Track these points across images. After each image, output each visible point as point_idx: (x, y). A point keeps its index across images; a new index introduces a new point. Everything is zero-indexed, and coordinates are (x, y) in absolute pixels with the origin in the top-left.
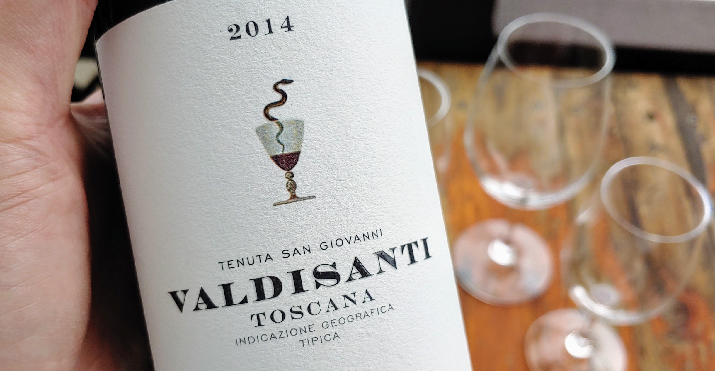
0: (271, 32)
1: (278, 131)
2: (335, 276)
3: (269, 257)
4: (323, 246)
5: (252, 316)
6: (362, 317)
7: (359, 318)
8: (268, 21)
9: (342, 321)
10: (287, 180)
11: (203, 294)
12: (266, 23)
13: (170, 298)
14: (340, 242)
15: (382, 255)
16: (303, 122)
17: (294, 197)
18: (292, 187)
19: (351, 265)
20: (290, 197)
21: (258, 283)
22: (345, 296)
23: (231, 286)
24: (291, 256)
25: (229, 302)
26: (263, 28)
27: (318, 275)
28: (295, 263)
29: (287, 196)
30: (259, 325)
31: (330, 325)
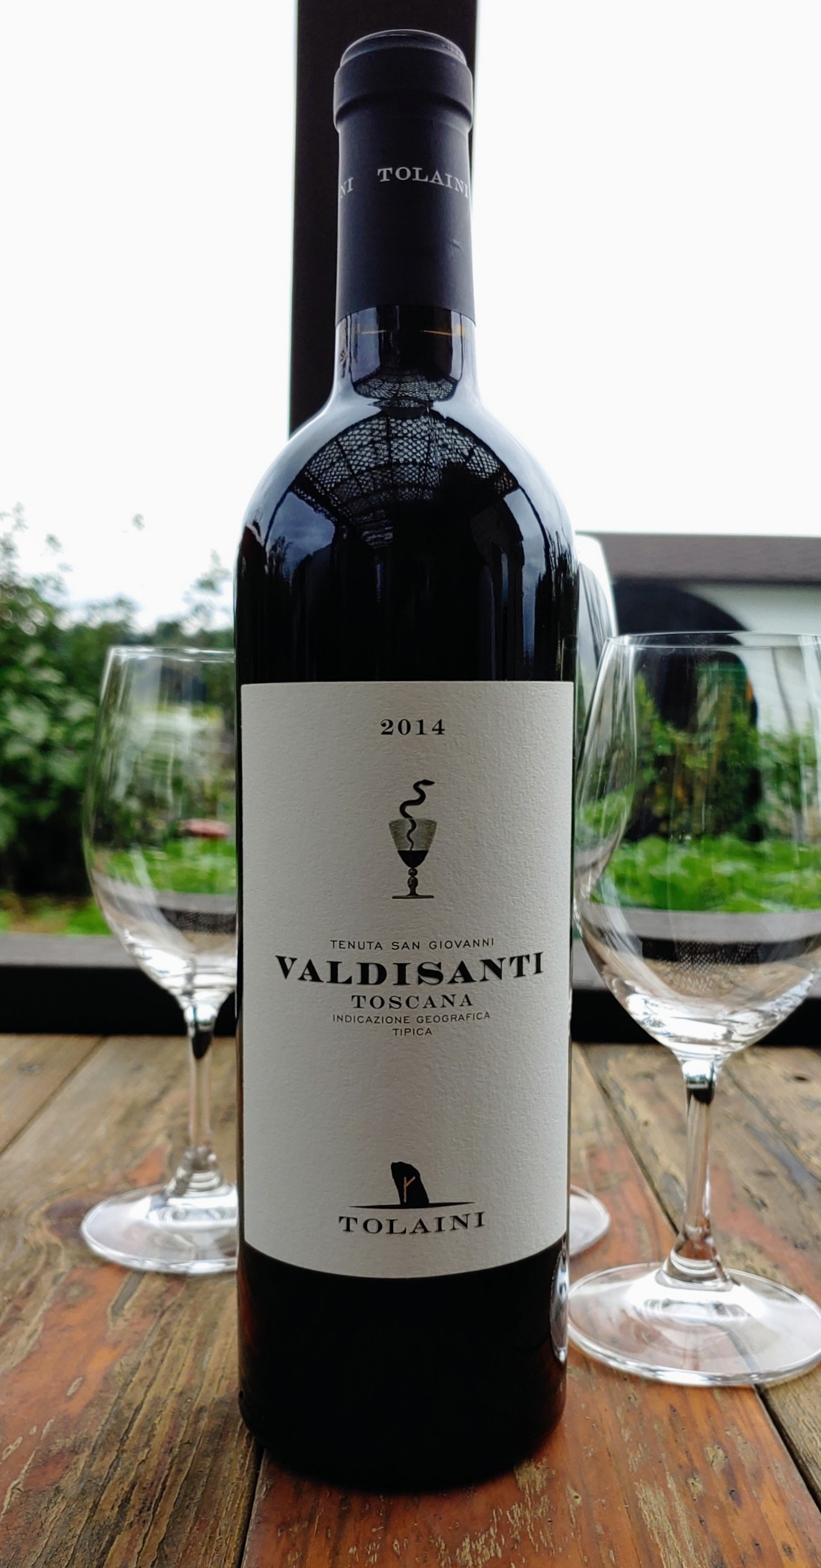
0: (421, 733)
1: (410, 828)
2: (439, 976)
3: (379, 946)
4: (433, 946)
5: (353, 997)
6: (457, 1019)
7: (453, 1020)
8: (421, 722)
9: (437, 1019)
10: (410, 876)
11: (310, 966)
12: (419, 723)
13: (277, 961)
14: (449, 944)
15: (488, 963)
16: (436, 823)
17: (413, 894)
18: (413, 883)
19: (456, 968)
20: (409, 893)
21: (365, 968)
22: (445, 997)
23: (339, 965)
24: (400, 949)
25: (334, 979)
26: (415, 728)
27: (422, 971)
28: (402, 957)
29: (408, 891)
30: (359, 1006)
31: (425, 1020)
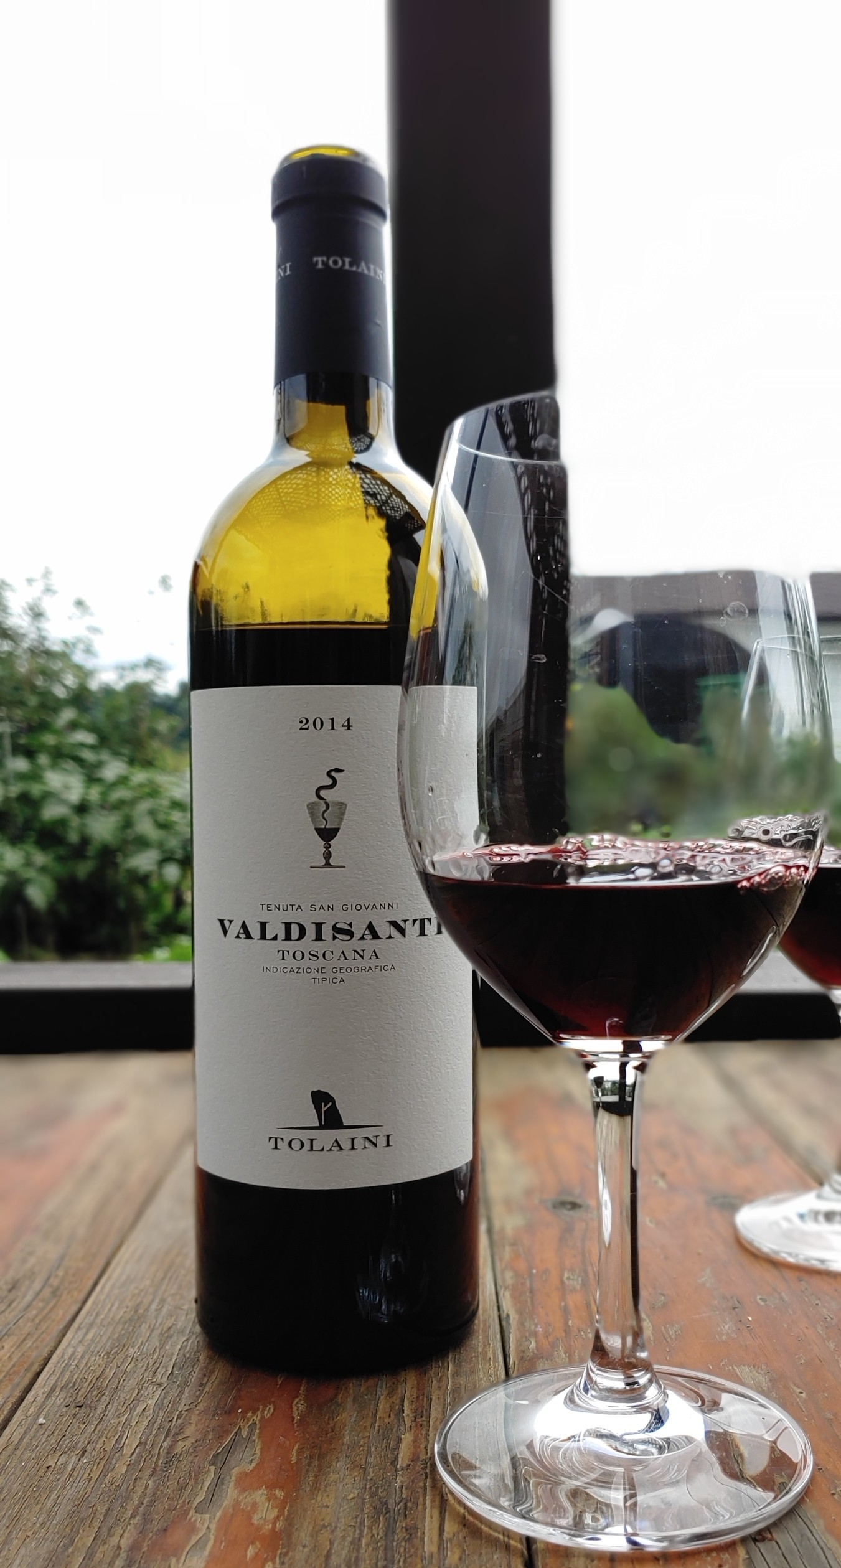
0: (333, 728)
1: (324, 809)
2: (351, 934)
3: (299, 908)
5: (279, 951)
6: (367, 970)
7: (363, 971)
8: (332, 719)
9: (349, 970)
10: (325, 849)
11: (244, 926)
12: (330, 721)
13: (218, 924)
14: (358, 908)
15: (394, 924)
16: (346, 805)
17: (328, 864)
18: (328, 856)
19: (365, 927)
20: (324, 863)
21: (288, 926)
22: (355, 951)
23: (267, 924)
24: (317, 910)
25: (263, 936)
26: (327, 724)
27: (335, 929)
28: (319, 917)
29: (323, 862)
30: (283, 959)
31: (339, 971)
